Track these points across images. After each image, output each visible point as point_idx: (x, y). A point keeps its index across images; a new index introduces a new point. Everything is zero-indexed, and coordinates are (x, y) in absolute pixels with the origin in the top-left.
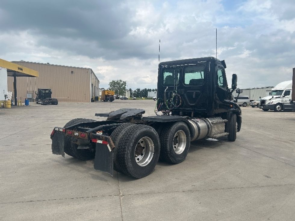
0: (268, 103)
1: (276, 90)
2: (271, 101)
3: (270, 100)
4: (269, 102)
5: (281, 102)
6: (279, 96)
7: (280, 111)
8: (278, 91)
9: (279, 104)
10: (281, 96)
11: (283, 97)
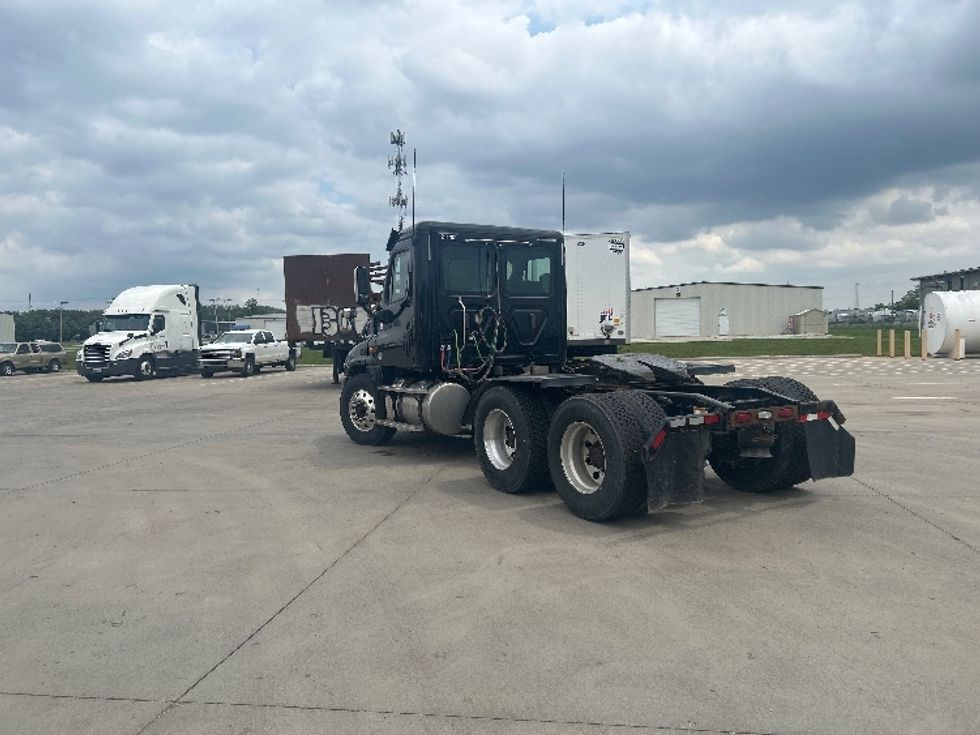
0: (118, 356)
1: (124, 312)
2: (128, 347)
3: (121, 344)
4: (121, 350)
5: (148, 350)
6: (142, 333)
7: (151, 377)
8: (133, 318)
9: (145, 356)
10: (147, 332)
11: (152, 334)
